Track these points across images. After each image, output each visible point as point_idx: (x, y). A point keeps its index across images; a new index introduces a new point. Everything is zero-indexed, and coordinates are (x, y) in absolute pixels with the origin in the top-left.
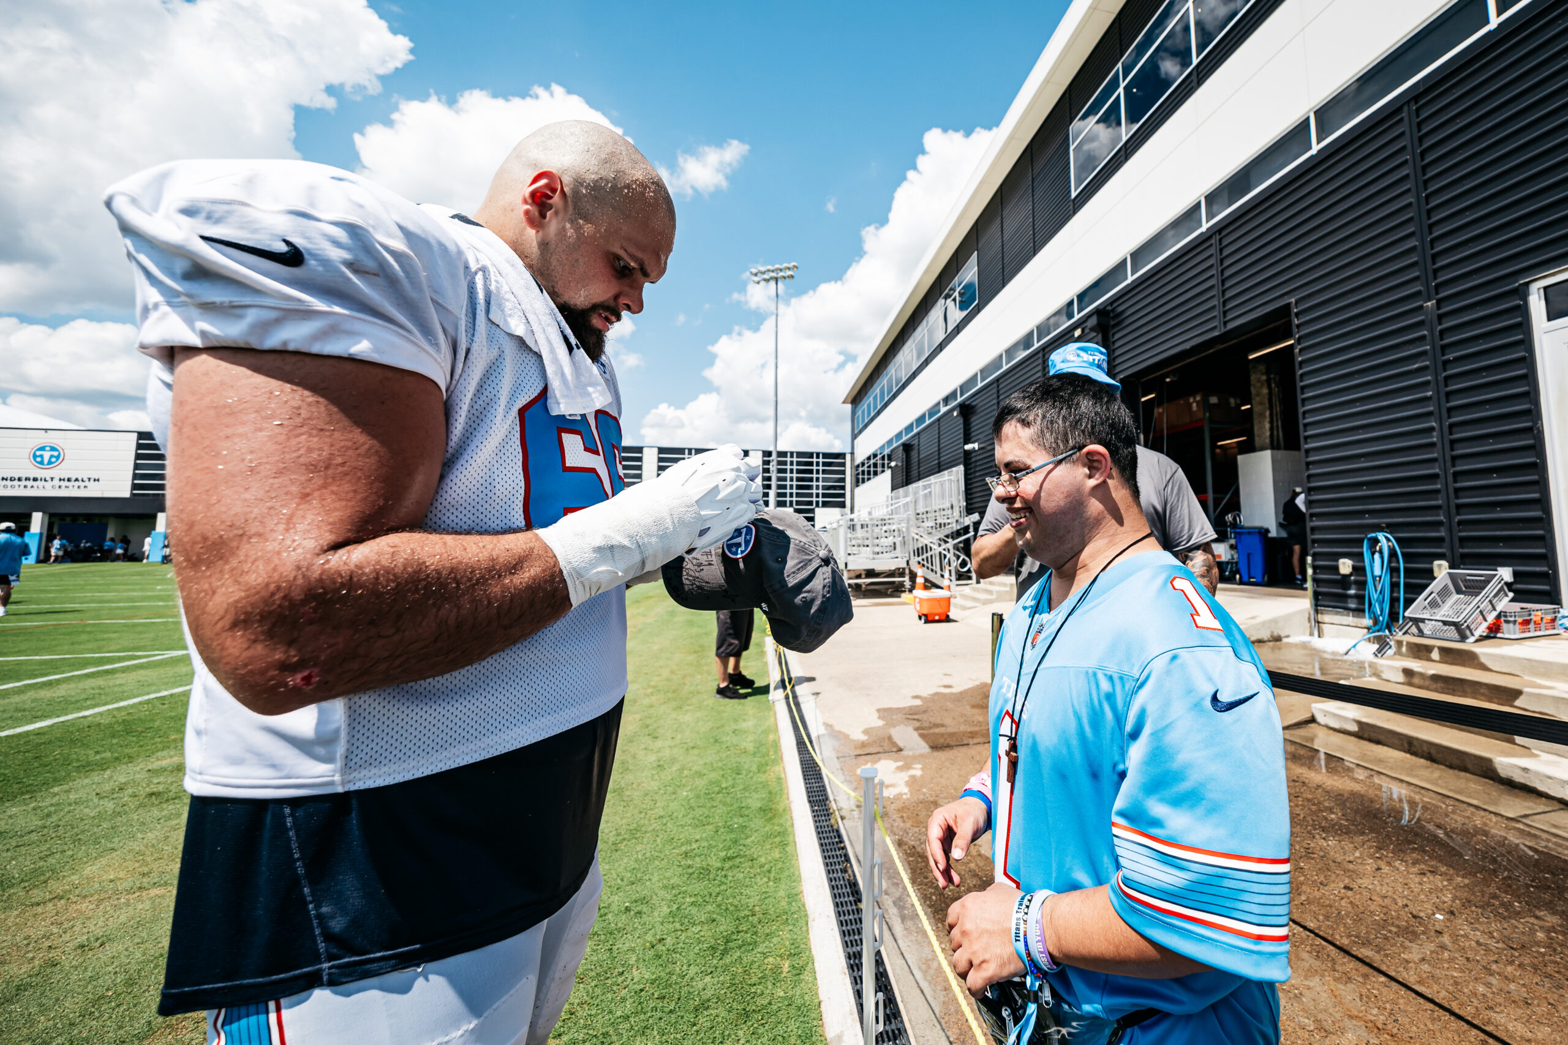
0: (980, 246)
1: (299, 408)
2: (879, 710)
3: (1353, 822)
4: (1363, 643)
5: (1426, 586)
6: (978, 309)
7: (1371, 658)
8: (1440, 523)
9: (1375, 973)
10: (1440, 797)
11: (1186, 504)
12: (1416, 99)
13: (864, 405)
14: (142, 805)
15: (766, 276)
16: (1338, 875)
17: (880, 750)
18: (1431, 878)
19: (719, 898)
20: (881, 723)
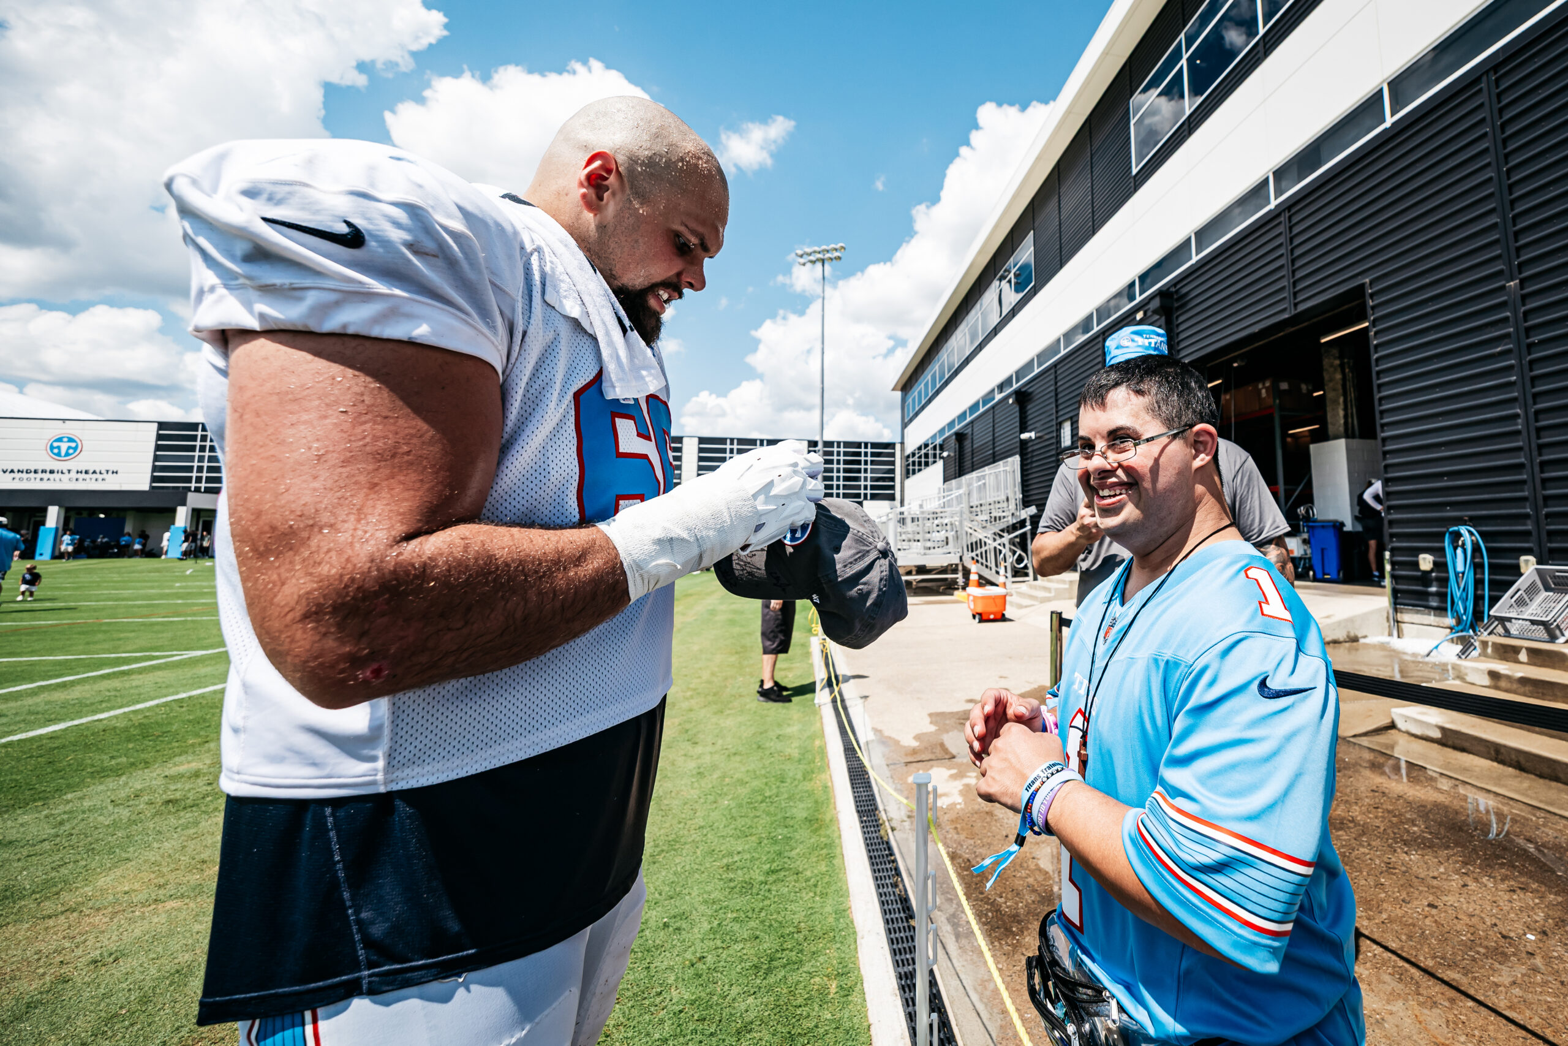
0: (1036, 224)
1: (362, 394)
2: (930, 715)
3: (1436, 835)
4: (1446, 643)
5: (1512, 583)
6: (1035, 291)
7: (1454, 659)
8: (1526, 516)
9: (1463, 997)
10: (1530, 808)
11: (1256, 495)
12: (1495, 68)
13: (915, 393)
14: (158, 813)
15: (812, 258)
16: (1421, 892)
17: (933, 757)
18: (1522, 896)
19: (763, 914)
20: (933, 728)
